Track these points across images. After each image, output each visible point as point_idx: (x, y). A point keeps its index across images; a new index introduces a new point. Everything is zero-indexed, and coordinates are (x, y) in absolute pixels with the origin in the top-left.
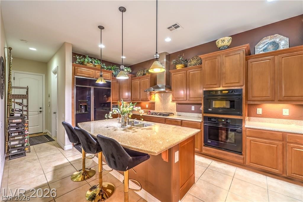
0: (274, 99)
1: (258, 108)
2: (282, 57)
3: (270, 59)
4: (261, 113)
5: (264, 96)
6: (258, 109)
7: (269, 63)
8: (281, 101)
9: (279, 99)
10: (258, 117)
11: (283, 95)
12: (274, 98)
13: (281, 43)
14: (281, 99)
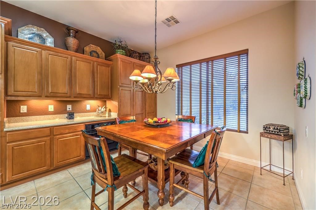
0: (41, 95)
1: (22, 105)
2: (49, 54)
3: (37, 52)
4: (25, 111)
5: (30, 91)
6: (22, 107)
7: (36, 54)
8: (47, 97)
9: (46, 95)
10: (22, 116)
11: (50, 91)
12: (41, 93)
13: (47, 40)
14: (48, 95)
